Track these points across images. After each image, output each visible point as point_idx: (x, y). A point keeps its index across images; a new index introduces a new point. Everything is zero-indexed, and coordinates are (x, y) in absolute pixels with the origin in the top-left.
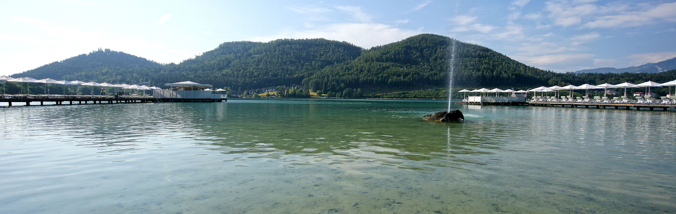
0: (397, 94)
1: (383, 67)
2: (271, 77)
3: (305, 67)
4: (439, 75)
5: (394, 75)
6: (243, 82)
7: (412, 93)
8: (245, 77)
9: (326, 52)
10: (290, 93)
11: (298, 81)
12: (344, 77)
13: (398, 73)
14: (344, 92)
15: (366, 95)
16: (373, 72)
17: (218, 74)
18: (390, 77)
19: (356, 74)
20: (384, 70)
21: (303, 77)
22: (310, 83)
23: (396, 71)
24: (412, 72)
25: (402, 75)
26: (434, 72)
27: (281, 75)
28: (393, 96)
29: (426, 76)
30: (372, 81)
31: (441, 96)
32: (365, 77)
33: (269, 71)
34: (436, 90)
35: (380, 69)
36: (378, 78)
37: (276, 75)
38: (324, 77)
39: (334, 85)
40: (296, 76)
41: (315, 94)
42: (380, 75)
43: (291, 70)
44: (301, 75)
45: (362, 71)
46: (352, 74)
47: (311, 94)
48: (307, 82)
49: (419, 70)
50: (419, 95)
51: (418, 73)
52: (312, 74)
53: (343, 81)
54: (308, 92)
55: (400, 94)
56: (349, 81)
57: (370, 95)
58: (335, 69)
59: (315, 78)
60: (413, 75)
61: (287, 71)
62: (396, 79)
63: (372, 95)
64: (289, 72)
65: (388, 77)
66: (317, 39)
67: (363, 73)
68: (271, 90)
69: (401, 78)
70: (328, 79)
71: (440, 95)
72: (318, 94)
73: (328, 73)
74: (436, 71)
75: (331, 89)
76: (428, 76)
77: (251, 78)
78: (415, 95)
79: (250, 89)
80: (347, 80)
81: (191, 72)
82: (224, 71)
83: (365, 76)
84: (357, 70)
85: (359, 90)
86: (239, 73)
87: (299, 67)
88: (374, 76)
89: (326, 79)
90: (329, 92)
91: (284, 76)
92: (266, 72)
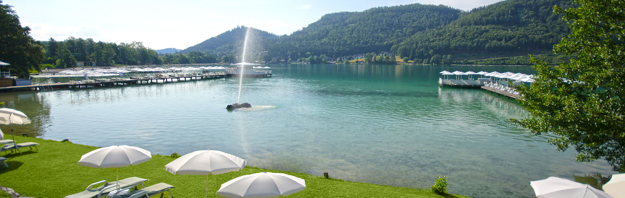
0: (494, 60)
1: (481, 31)
2: (362, 45)
3: (396, 34)
4: (556, 37)
5: (494, 39)
6: (337, 50)
7: (514, 59)
8: (339, 45)
9: (420, 17)
10: (377, 60)
11: (387, 48)
12: (434, 44)
13: (499, 37)
14: (432, 58)
15: (456, 61)
16: (468, 37)
17: (318, 43)
18: (488, 41)
19: (448, 40)
20: (482, 34)
21: (392, 44)
22: (399, 49)
23: (497, 35)
24: (518, 35)
25: (504, 39)
26: (550, 34)
27: (372, 43)
28: (489, 62)
29: (538, 39)
30: (465, 46)
31: (555, 63)
32: (458, 43)
33: (361, 38)
34: (549, 55)
35: (477, 33)
36: (473, 43)
37: (367, 43)
38: (413, 44)
39: (422, 52)
40: (385, 43)
41: (402, 60)
42: (476, 40)
43: (382, 37)
44: (391, 42)
45: (455, 36)
46: (443, 40)
47: (397, 60)
48: (396, 49)
49: (528, 32)
50: (524, 62)
51: (526, 36)
52: (401, 41)
53: (432, 48)
54: (395, 59)
55: (498, 60)
56: (439, 47)
57: (462, 62)
58: (425, 35)
59: (404, 45)
60: (519, 39)
61: (378, 38)
62: (495, 44)
63: (464, 62)
64: (379, 40)
65: (485, 42)
66: (412, 5)
67: (456, 39)
68: (361, 57)
69: (502, 43)
70: (416, 45)
71: (553, 61)
72: (404, 61)
73: (417, 39)
74: (553, 33)
75: (418, 55)
76: (540, 39)
77: (344, 46)
78: (519, 61)
79: (343, 56)
80: (437, 46)
81: (297, 41)
82: (323, 40)
83: (458, 41)
84: (450, 35)
85: (449, 56)
86: (335, 42)
87: (390, 34)
88: (468, 41)
89: (414, 45)
90: (416, 59)
91: (374, 43)
92: (358, 40)
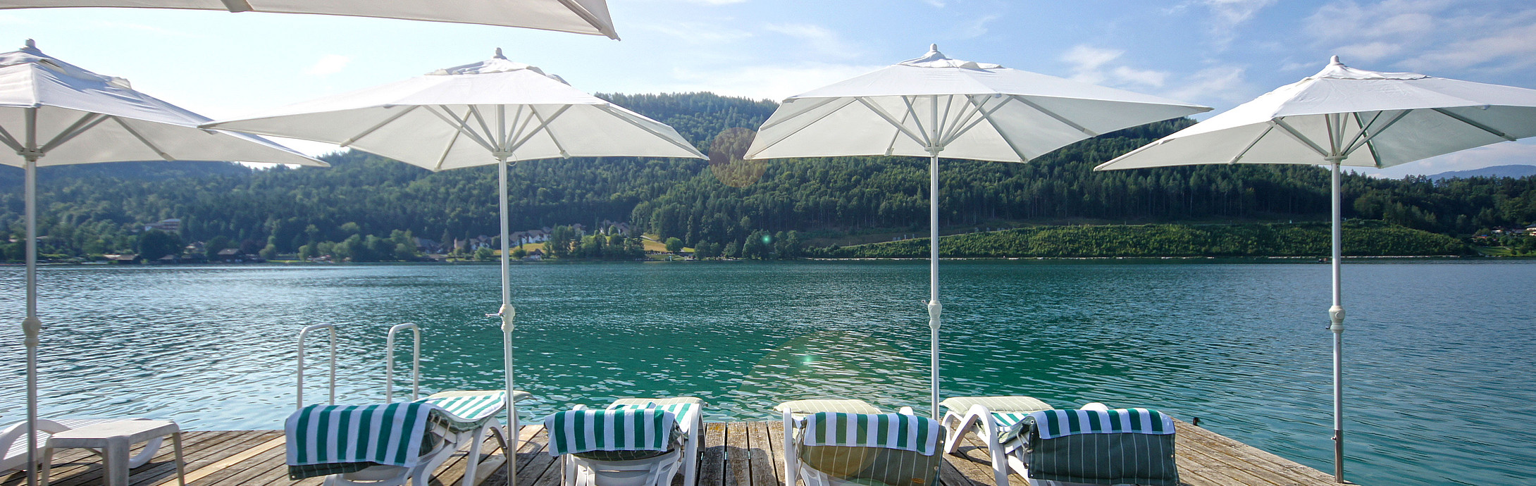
0: (904, 245)
1: (867, 168)
2: (541, 201)
4: (1029, 188)
5: (896, 190)
6: (458, 216)
7: (948, 241)
8: (465, 200)
10: (584, 246)
11: (619, 212)
12: (751, 199)
13: (907, 185)
14: (749, 241)
15: (812, 248)
16: (835, 182)
18: (884, 195)
19: (787, 190)
20: (869, 176)
21: (634, 201)
22: (655, 216)
23: (904, 179)
24: (948, 181)
25: (919, 190)
26: (1014, 179)
27: (573, 196)
28: (891, 250)
29: (992, 191)
30: (830, 208)
31: (1034, 250)
32: (812, 198)
33: (539, 181)
35: (855, 173)
36: (849, 199)
37: (557, 195)
38: (694, 199)
39: (720, 221)
40: (614, 196)
41: (661, 248)
42: (856, 190)
43: (601, 180)
44: (630, 193)
45: (804, 179)
46: (774, 189)
47: (647, 248)
48: (646, 214)
49: (970, 175)
50: (969, 249)
51: (967, 184)
52: (661, 190)
53: (746, 210)
54: (640, 243)
55: (911, 244)
56: (765, 208)
57: (825, 249)
58: (726, 174)
59: (669, 202)
60: (951, 190)
61: (590, 182)
62: (902, 202)
63: (831, 250)
64: (597, 186)
65: (879, 196)
66: (691, 95)
67: (806, 187)
68: (538, 238)
69: (916, 200)
70: (704, 203)
71: (1030, 245)
72: (669, 249)
73: (706, 187)
74: (1019, 178)
75: (709, 232)
76: (997, 193)
77: (483, 203)
78: (958, 248)
79: (475, 236)
80: (758, 205)
83: (811, 193)
84: (791, 176)
85: (791, 234)
86: (452, 190)
87: (628, 170)
88: (838, 193)
89: (698, 203)
90: (705, 243)
91: (582, 196)
92: (529, 187)
